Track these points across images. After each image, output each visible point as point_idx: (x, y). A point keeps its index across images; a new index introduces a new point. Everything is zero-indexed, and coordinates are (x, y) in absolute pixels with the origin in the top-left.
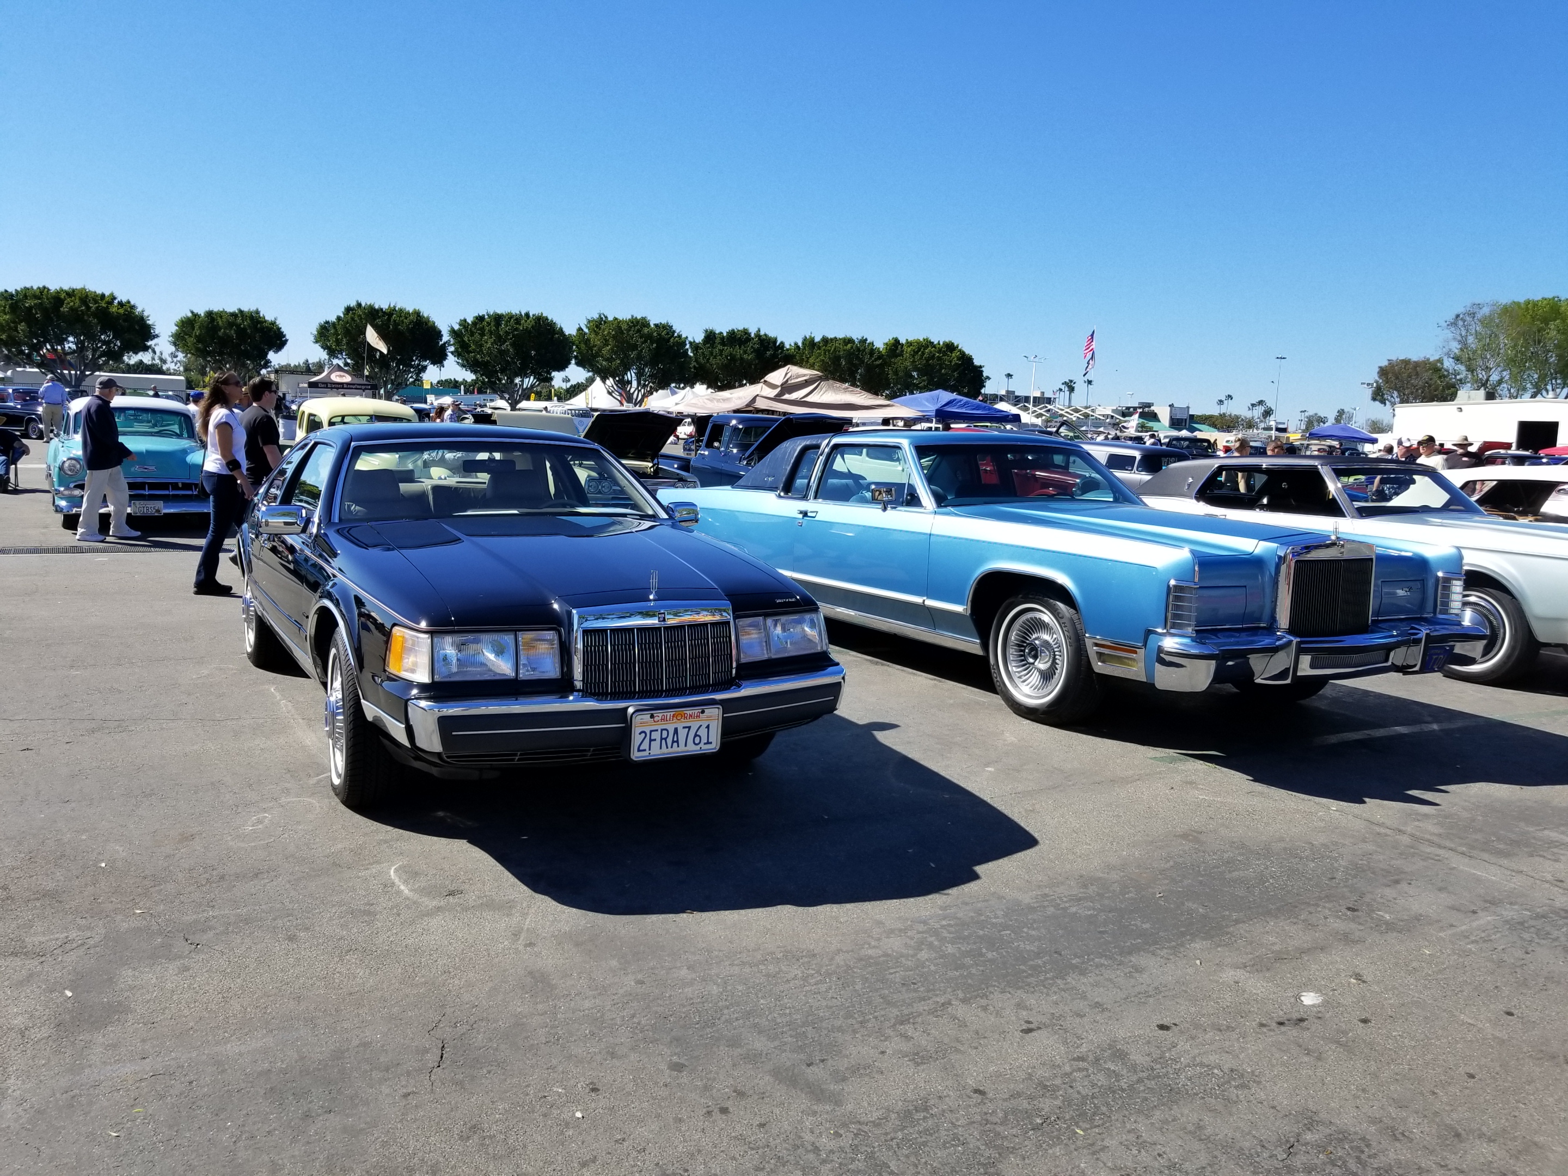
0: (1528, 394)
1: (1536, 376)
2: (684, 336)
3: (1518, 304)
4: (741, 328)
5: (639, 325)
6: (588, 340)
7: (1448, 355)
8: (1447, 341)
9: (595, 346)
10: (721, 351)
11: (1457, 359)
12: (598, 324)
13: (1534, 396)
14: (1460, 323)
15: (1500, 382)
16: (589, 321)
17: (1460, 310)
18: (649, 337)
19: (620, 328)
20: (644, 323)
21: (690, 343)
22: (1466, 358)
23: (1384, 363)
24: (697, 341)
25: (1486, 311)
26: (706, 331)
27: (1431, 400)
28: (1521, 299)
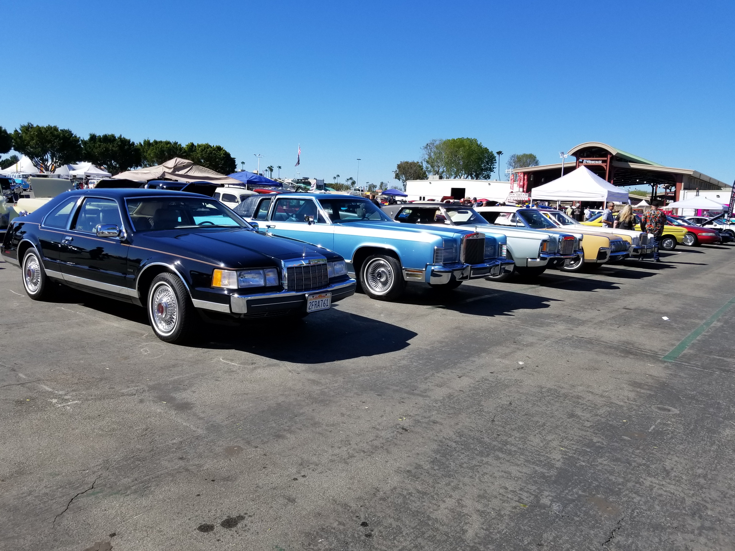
0: (453, 177)
1: (455, 170)
2: (78, 136)
3: (449, 140)
4: (110, 134)
5: (52, 130)
6: (22, 137)
7: (424, 160)
8: (423, 154)
9: (26, 140)
10: (100, 146)
11: (428, 162)
12: (27, 129)
13: (455, 178)
14: (429, 147)
15: (443, 172)
16: (22, 127)
17: (428, 142)
18: (58, 136)
19: (40, 131)
20: (56, 129)
21: (82, 140)
22: (430, 162)
23: (399, 163)
24: (85, 140)
25: (438, 143)
26: (91, 135)
27: (417, 179)
28: (450, 138)
